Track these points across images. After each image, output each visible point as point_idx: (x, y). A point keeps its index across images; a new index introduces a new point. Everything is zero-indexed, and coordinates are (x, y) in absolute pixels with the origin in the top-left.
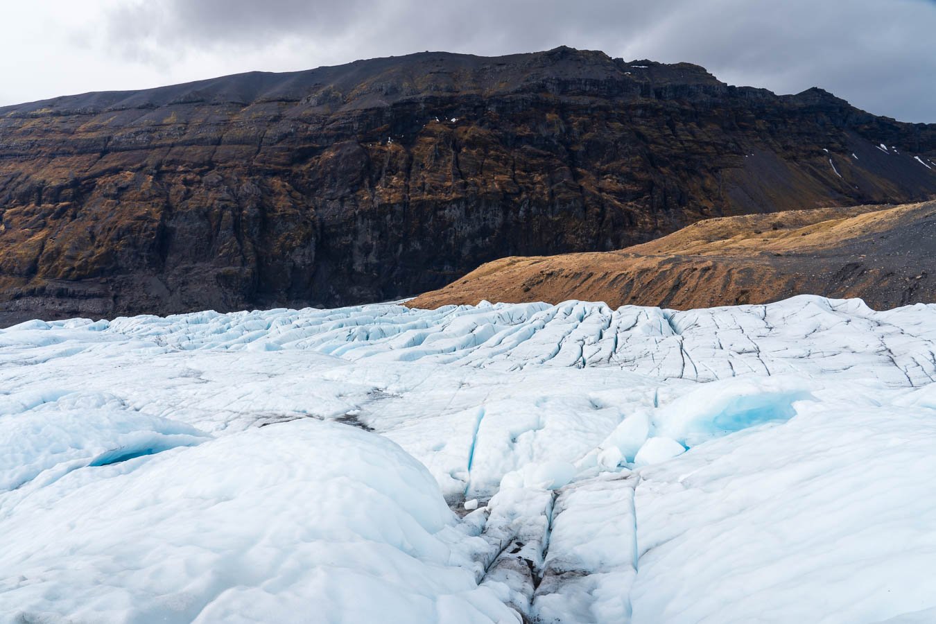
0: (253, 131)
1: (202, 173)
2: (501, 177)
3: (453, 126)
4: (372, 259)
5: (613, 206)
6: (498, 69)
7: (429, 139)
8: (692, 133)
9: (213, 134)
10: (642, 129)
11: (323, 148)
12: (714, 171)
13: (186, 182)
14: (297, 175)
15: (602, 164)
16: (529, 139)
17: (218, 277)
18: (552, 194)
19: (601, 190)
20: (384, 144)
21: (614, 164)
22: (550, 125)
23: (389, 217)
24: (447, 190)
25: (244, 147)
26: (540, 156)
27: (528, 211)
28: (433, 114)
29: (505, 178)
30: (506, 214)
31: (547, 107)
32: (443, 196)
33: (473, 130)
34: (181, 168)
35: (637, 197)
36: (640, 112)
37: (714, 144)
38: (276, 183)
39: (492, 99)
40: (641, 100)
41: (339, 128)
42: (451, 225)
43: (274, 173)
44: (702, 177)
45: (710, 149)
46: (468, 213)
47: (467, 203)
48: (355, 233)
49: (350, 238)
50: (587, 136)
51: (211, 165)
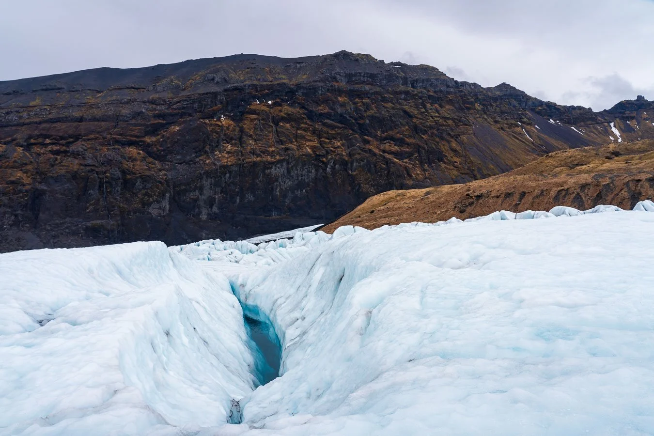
0: (111, 111)
1: (68, 144)
2: (311, 144)
3: (269, 106)
4: (215, 209)
5: (394, 163)
6: (298, 65)
7: (253, 116)
8: (437, 111)
9: (76, 114)
10: (406, 108)
11: (170, 124)
12: (456, 137)
13: (52, 152)
14: (149, 145)
15: (383, 132)
16: (328, 116)
17: (87, 229)
18: (350, 155)
19: (384, 151)
20: (219, 119)
21: (391, 133)
22: (343, 105)
23: (228, 175)
24: (272, 154)
25: (103, 123)
26: (338, 127)
27: (333, 168)
28: (255, 97)
29: (316, 144)
30: (317, 171)
31: (340, 92)
32: (269, 159)
33: (287, 109)
34: (48, 141)
35: (410, 156)
36: (403, 96)
37: (453, 119)
38: (133, 151)
39: (299, 86)
40: (402, 88)
41: (184, 108)
42: (277, 180)
43: (131, 144)
44: (449, 142)
45: (450, 122)
46: (289, 171)
47: (288, 163)
48: (201, 189)
49: (197, 193)
50: (368, 113)
51: (77, 138)
